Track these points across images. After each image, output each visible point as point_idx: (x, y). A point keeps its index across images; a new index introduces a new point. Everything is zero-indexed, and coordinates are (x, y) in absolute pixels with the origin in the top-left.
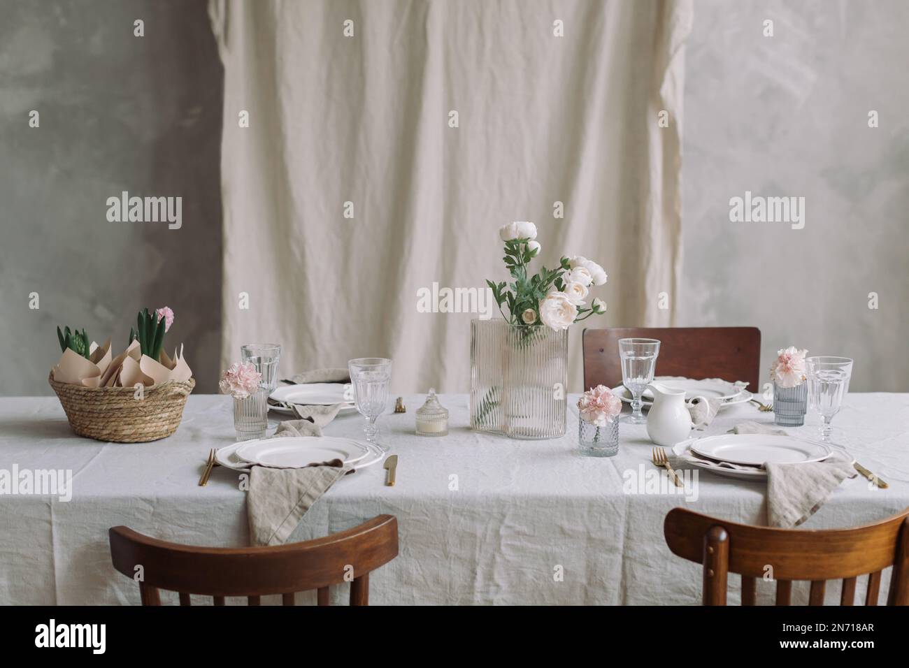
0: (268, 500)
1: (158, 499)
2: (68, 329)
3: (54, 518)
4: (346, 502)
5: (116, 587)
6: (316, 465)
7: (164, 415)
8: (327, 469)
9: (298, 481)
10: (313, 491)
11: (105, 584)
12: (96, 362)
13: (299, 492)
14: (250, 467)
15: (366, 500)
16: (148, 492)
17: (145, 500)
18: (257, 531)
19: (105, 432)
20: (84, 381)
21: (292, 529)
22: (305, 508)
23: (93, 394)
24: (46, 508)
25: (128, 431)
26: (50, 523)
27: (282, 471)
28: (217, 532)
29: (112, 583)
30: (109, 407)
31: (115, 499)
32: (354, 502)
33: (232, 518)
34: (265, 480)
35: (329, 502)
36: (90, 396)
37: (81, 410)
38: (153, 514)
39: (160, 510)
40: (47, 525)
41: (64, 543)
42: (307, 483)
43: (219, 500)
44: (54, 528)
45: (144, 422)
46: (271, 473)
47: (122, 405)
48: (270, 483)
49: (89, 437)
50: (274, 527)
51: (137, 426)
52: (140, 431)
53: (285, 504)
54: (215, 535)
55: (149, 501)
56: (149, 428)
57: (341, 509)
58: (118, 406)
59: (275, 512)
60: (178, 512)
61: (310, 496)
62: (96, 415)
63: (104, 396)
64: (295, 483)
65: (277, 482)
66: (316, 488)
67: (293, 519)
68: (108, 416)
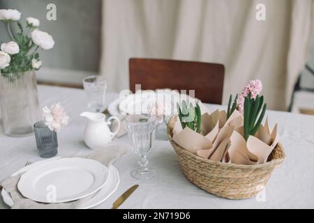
19: (213, 190)
23: (206, 165)
30: (220, 176)
47: (230, 176)
51: (241, 190)
52: (243, 193)
58: (227, 177)
62: (207, 178)
63: (216, 168)
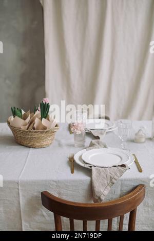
0: (99, 181)
1: (58, 181)
2: (14, 108)
3: (20, 188)
4: (127, 180)
5: (43, 211)
6: (115, 166)
7: (50, 138)
8: (120, 168)
9: (110, 173)
10: (116, 177)
11: (39, 210)
12: (25, 119)
13: (111, 178)
14: (91, 167)
15: (134, 180)
16: (55, 178)
17: (53, 181)
18: (96, 192)
20: (22, 127)
21: (108, 191)
22: (113, 183)
24: (16, 184)
25: (37, 144)
26: (18, 189)
27: (103, 169)
28: (80, 191)
29: (41, 209)
30: (31, 137)
31: (42, 181)
32: (130, 180)
33: (86, 187)
34: (98, 172)
35: (122, 180)
36: (24, 132)
37: (20, 137)
38: (57, 186)
39: (59, 185)
40: (17, 190)
41: (23, 196)
42: (113, 174)
43: (81, 181)
44: (20, 191)
45: (43, 141)
46: (99, 170)
48: (99, 174)
49: (23, 145)
50: (102, 191)
51: (41, 143)
53: (106, 182)
54: (79, 193)
55: (55, 182)
56: (45, 143)
57: (125, 183)
58: (35, 137)
59: (102, 185)
60: (66, 185)
61: (115, 179)
63: (29, 133)
64: (109, 174)
65: (102, 173)
66: (117, 176)
67: (108, 187)
68: (31, 139)
